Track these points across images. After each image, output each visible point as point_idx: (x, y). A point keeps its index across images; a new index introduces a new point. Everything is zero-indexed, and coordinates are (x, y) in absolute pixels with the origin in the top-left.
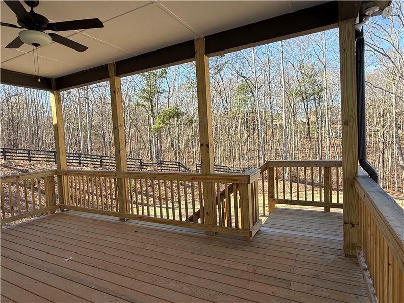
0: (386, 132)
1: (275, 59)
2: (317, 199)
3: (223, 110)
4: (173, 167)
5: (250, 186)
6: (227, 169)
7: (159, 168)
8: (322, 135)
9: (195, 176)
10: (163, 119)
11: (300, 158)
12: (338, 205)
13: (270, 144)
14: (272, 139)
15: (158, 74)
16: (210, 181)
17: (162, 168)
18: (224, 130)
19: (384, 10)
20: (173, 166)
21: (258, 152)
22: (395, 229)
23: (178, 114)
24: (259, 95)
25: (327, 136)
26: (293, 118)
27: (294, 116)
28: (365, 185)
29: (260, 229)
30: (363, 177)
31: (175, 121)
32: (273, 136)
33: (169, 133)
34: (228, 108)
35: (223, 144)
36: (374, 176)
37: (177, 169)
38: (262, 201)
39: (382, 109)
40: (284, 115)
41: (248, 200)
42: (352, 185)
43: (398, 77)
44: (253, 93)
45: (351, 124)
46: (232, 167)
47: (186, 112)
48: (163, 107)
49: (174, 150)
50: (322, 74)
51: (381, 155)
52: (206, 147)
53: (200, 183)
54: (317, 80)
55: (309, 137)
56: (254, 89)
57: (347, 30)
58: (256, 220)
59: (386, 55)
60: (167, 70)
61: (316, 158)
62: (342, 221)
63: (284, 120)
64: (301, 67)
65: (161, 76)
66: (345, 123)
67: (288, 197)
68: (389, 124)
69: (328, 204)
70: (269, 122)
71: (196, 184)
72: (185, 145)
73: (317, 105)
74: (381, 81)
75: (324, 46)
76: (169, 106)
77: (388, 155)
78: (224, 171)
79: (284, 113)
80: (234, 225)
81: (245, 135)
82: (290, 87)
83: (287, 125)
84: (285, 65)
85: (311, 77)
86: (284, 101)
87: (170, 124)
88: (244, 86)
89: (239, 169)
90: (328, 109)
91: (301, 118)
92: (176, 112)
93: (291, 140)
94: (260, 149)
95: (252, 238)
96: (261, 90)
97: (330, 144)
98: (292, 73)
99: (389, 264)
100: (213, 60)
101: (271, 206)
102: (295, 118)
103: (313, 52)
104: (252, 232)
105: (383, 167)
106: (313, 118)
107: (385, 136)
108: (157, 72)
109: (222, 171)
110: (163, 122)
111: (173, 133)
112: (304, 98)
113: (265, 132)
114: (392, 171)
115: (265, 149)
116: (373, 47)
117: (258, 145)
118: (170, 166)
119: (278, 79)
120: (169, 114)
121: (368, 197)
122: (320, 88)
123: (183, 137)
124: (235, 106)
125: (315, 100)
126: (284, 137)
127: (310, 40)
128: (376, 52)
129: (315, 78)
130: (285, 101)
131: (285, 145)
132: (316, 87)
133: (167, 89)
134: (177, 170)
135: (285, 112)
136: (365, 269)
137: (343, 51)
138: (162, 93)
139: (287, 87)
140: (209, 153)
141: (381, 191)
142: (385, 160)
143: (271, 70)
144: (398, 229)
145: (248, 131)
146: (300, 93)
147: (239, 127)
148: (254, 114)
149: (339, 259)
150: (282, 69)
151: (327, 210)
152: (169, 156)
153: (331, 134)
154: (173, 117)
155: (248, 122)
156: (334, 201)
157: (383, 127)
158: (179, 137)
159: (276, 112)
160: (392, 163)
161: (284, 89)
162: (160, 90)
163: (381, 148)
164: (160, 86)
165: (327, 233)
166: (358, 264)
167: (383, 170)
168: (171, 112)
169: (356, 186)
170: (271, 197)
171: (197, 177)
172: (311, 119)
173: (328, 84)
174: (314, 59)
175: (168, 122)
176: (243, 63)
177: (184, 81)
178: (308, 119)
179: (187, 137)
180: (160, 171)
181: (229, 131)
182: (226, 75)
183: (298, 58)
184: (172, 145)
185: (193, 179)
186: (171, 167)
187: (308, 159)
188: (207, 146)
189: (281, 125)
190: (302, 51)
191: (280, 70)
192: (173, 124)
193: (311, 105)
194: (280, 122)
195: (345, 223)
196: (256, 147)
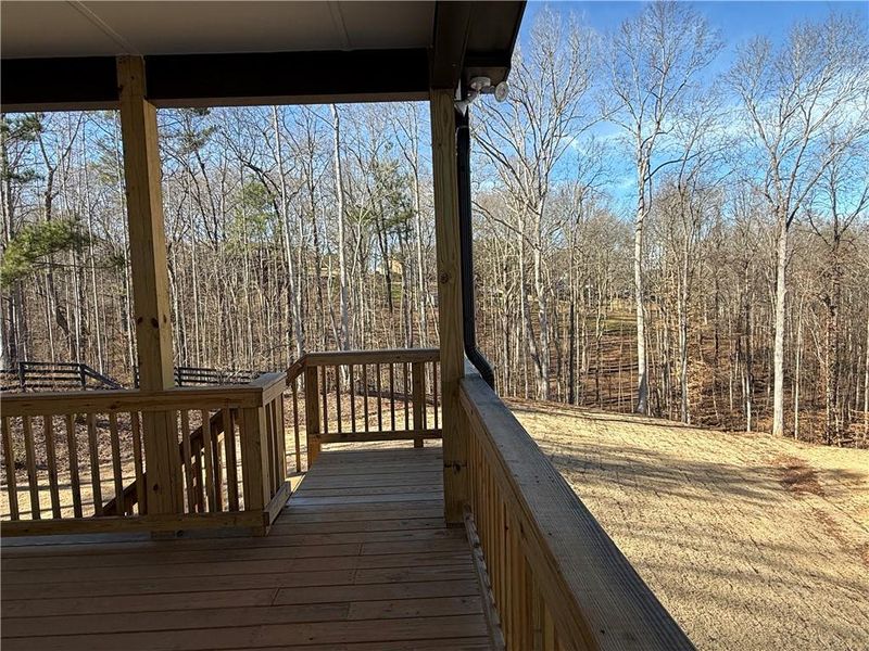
0: (511, 296)
1: (322, 140)
2: (400, 426)
3: (205, 239)
4: (65, 379)
5: (262, 412)
6: (215, 377)
7: (15, 383)
8: (413, 301)
9: (120, 400)
10: (31, 250)
11: (374, 345)
12: (435, 434)
13: (315, 318)
14: (319, 308)
15: (12, 127)
16: (164, 408)
17: (26, 383)
18: (208, 286)
19: (498, 87)
20: (64, 375)
21: (290, 336)
22: (510, 465)
23: (78, 241)
24: (291, 212)
25: (422, 303)
26: (360, 266)
27: (362, 260)
28: (473, 393)
29: (289, 503)
30: (472, 377)
31: (71, 258)
32: (320, 300)
33: (52, 289)
34: (220, 233)
35: (207, 318)
36: (487, 375)
37: (75, 382)
38: (293, 441)
39: (505, 257)
40: (341, 259)
41: (259, 443)
42: (456, 394)
43: (525, 206)
44: (276, 208)
45: (451, 281)
46: (228, 370)
47: (103, 236)
48: (31, 218)
49: (67, 332)
50: (410, 185)
51: (505, 337)
52: (150, 324)
53: (134, 416)
54: (403, 194)
55: (390, 303)
56: (280, 199)
57: (442, 108)
58: (279, 485)
59: (508, 166)
60: (43, 123)
61: (404, 346)
62: (441, 462)
63: (342, 268)
64: (374, 166)
65: (22, 134)
66: (443, 279)
67: (347, 428)
68: (515, 284)
69: (420, 433)
70: (312, 272)
71: (124, 417)
72: (101, 319)
73: (404, 242)
74: (502, 209)
75: (413, 130)
76: (49, 218)
77: (514, 338)
78: (209, 382)
79: (341, 255)
80: (226, 504)
81: (261, 299)
82: (354, 201)
83: (348, 278)
84: (343, 156)
85: (391, 187)
86: (341, 231)
87: (53, 266)
88: (256, 189)
89: (246, 375)
90: (422, 251)
91: (375, 267)
92: (72, 236)
93: (357, 309)
94: (294, 329)
95: (268, 528)
96: (295, 203)
97: (427, 317)
98: (358, 174)
99: (506, 528)
100: (180, 119)
101: (313, 450)
102: (363, 266)
103: (394, 140)
104: (268, 513)
105: (508, 358)
106: (396, 268)
107: (510, 304)
108: (9, 122)
109: (204, 382)
110: (31, 258)
111: (64, 289)
112: (381, 228)
113: (304, 293)
114: (520, 363)
115: (305, 329)
116: (491, 149)
117: (290, 321)
118: (54, 375)
119: (328, 183)
120: (50, 238)
121: (477, 413)
122: (408, 210)
123: (96, 300)
124: (236, 231)
125: (399, 233)
126: (342, 303)
127: (390, 116)
128: (495, 159)
129: (400, 190)
130: (344, 229)
131: (345, 321)
132: (402, 209)
133: (46, 172)
134: (78, 386)
135: (344, 253)
136: (477, 545)
137: (437, 144)
138: (25, 181)
139: (348, 201)
140: (159, 339)
141: (497, 401)
142: (511, 345)
143: (314, 164)
144: (515, 464)
145: (266, 288)
146: (373, 217)
147: (246, 280)
148: (280, 252)
149: (437, 536)
150: (337, 165)
151: (418, 444)
152: (50, 350)
153: (428, 300)
154: (63, 247)
155: (266, 269)
156: (430, 426)
157: (507, 288)
158: (82, 300)
159: (326, 251)
160: (520, 351)
161: (340, 205)
162: (20, 172)
163: (505, 324)
164: (21, 162)
165: (418, 488)
166: (466, 538)
167: (508, 364)
168: (56, 233)
169: (462, 395)
170: (313, 431)
171: (125, 400)
172: (394, 269)
173: (421, 205)
174: (396, 153)
175: (46, 259)
176: (254, 138)
177: (96, 156)
178: (388, 268)
179: (109, 301)
180: (19, 390)
181: (222, 287)
182: (212, 159)
183: (368, 145)
184: (61, 320)
185: (113, 407)
186: (57, 379)
187: (389, 349)
188: (155, 323)
189: (337, 279)
190: (376, 134)
191: (334, 166)
192: (61, 266)
193: (393, 240)
194: (334, 272)
195: (445, 466)
196: (285, 325)
